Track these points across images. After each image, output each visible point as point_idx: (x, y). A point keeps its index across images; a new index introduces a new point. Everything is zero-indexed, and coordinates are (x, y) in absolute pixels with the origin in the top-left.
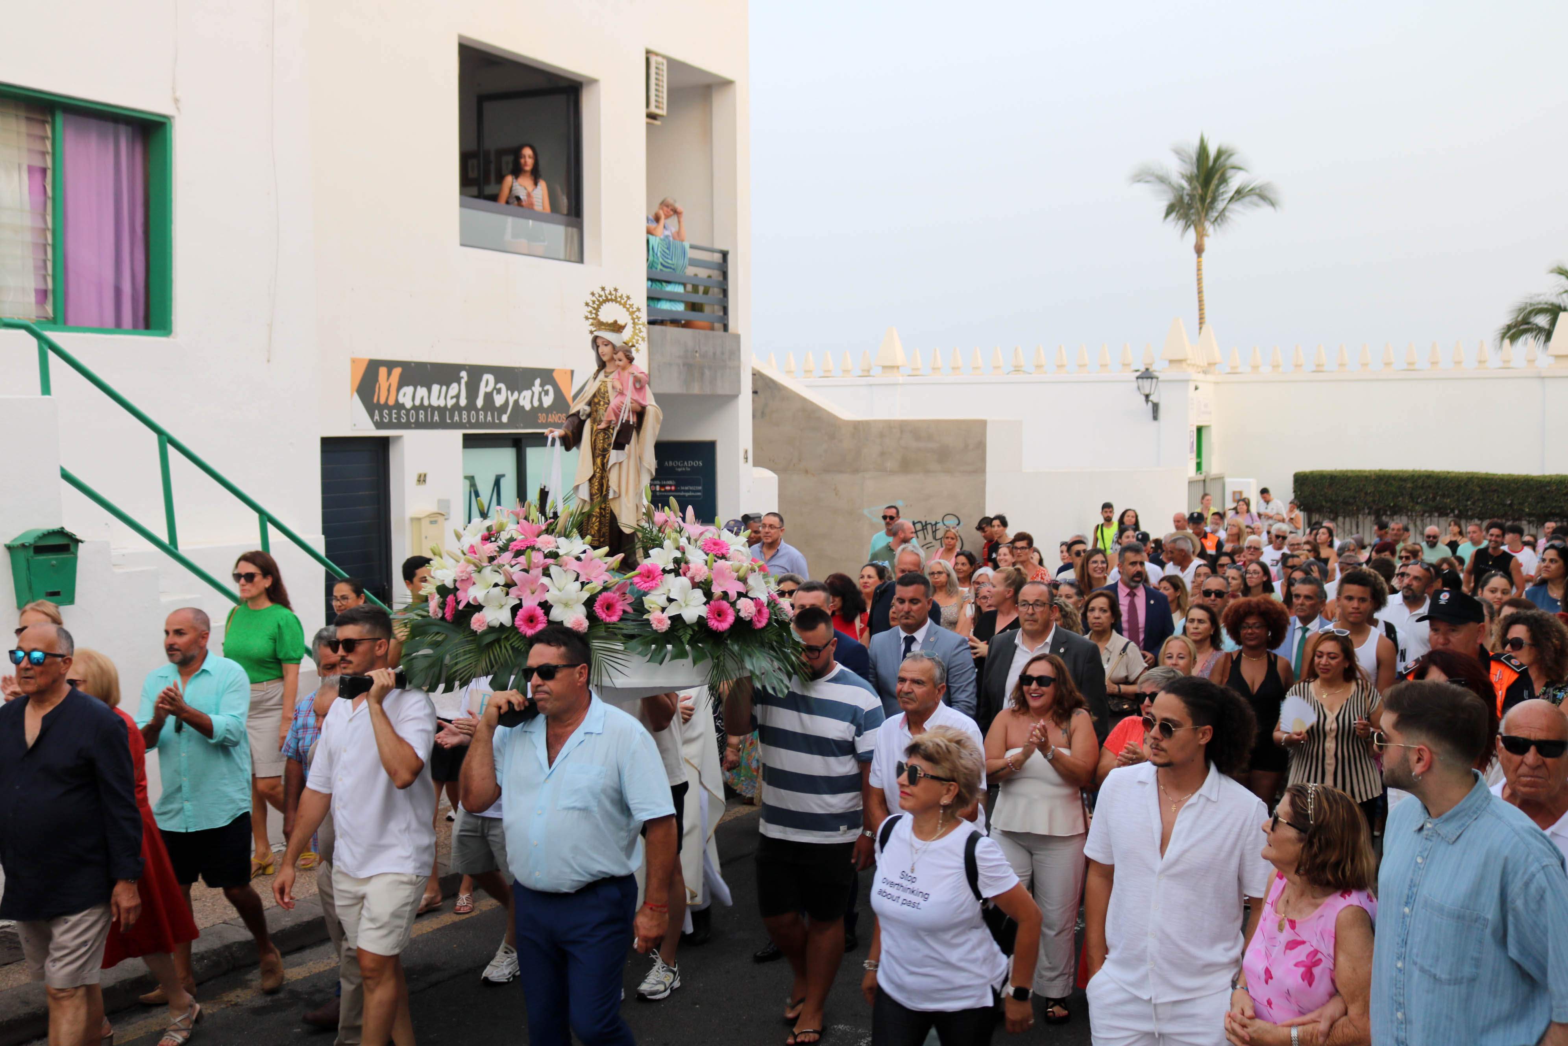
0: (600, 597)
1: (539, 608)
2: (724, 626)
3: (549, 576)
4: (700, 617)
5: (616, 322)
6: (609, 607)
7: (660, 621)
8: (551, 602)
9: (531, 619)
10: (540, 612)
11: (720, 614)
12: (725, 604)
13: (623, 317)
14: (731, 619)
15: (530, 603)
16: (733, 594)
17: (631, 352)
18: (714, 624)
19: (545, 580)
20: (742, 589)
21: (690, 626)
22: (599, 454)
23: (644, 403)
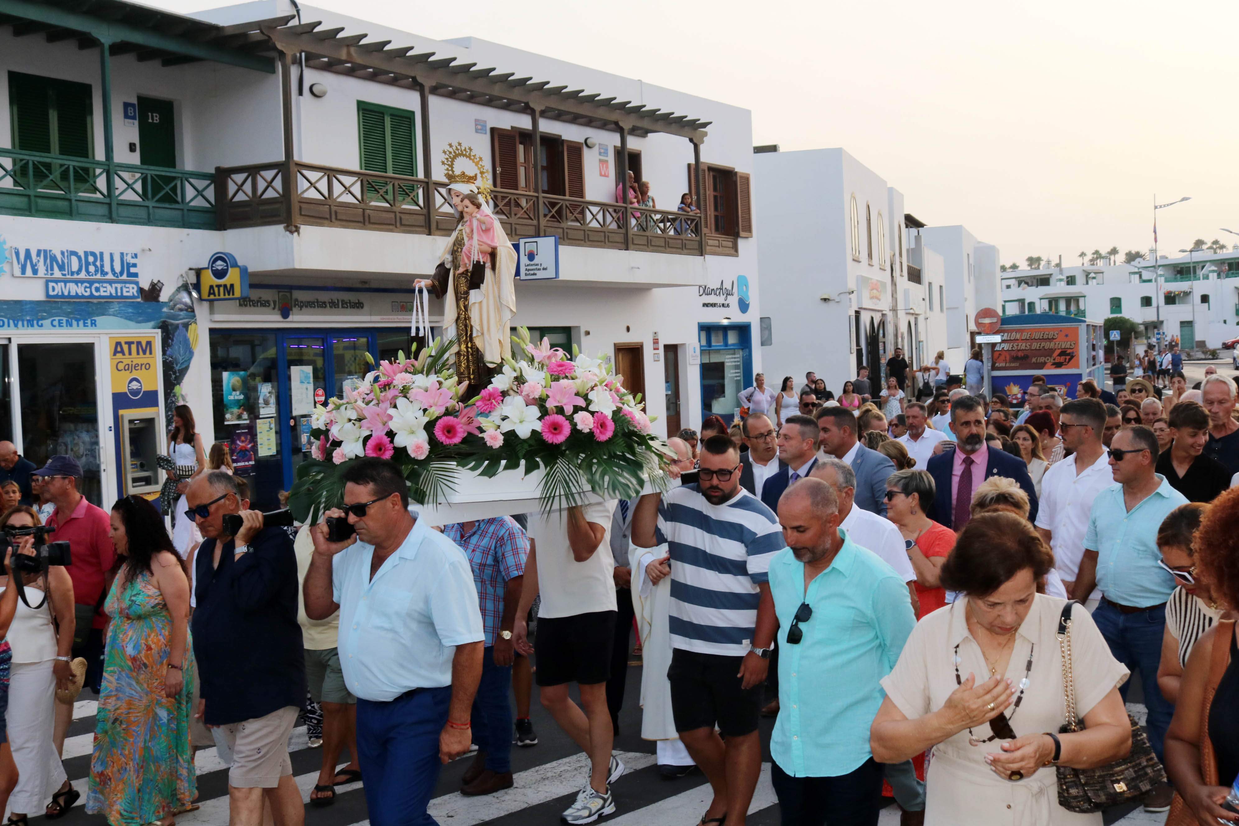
0: (440, 423)
1: (386, 437)
2: (560, 439)
3: (395, 407)
4: (534, 432)
5: (463, 173)
6: (450, 430)
7: (494, 438)
8: (395, 430)
9: (379, 447)
10: (386, 440)
11: (555, 428)
12: (560, 418)
13: (470, 169)
14: (567, 430)
15: (379, 433)
16: (569, 410)
17: (477, 199)
18: (549, 438)
19: (392, 411)
20: (582, 403)
21: (525, 441)
22: (461, 297)
23: (494, 244)
